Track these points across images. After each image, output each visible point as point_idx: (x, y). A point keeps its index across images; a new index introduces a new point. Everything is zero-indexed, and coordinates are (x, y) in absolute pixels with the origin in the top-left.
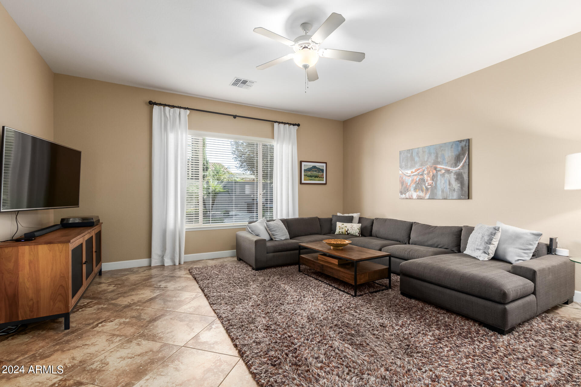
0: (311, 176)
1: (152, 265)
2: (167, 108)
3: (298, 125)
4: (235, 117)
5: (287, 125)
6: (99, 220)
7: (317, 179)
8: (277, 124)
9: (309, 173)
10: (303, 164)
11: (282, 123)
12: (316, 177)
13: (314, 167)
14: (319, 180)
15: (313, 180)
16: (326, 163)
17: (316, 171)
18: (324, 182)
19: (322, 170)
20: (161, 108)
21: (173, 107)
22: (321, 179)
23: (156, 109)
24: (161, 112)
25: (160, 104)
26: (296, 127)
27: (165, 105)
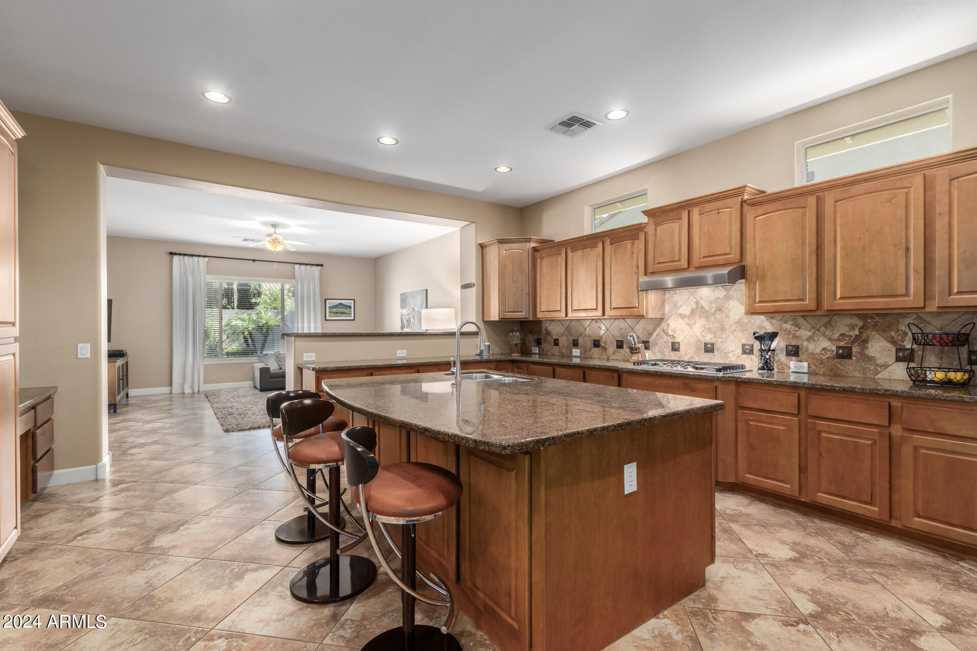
0: (337, 313)
1: (173, 392)
2: (186, 258)
3: (322, 265)
4: (254, 261)
5: (308, 266)
6: (126, 353)
7: (343, 315)
8: (297, 265)
9: (335, 310)
10: (328, 301)
11: (304, 264)
12: (342, 313)
13: (341, 304)
14: (346, 317)
15: (340, 316)
16: (354, 300)
17: (342, 308)
18: (352, 318)
19: (350, 307)
20: (181, 258)
21: (192, 255)
22: (348, 315)
23: (176, 258)
24: (181, 261)
25: (180, 254)
26: (320, 267)
27: (185, 255)
